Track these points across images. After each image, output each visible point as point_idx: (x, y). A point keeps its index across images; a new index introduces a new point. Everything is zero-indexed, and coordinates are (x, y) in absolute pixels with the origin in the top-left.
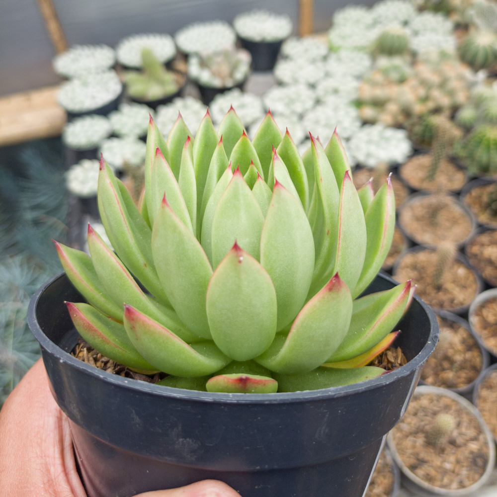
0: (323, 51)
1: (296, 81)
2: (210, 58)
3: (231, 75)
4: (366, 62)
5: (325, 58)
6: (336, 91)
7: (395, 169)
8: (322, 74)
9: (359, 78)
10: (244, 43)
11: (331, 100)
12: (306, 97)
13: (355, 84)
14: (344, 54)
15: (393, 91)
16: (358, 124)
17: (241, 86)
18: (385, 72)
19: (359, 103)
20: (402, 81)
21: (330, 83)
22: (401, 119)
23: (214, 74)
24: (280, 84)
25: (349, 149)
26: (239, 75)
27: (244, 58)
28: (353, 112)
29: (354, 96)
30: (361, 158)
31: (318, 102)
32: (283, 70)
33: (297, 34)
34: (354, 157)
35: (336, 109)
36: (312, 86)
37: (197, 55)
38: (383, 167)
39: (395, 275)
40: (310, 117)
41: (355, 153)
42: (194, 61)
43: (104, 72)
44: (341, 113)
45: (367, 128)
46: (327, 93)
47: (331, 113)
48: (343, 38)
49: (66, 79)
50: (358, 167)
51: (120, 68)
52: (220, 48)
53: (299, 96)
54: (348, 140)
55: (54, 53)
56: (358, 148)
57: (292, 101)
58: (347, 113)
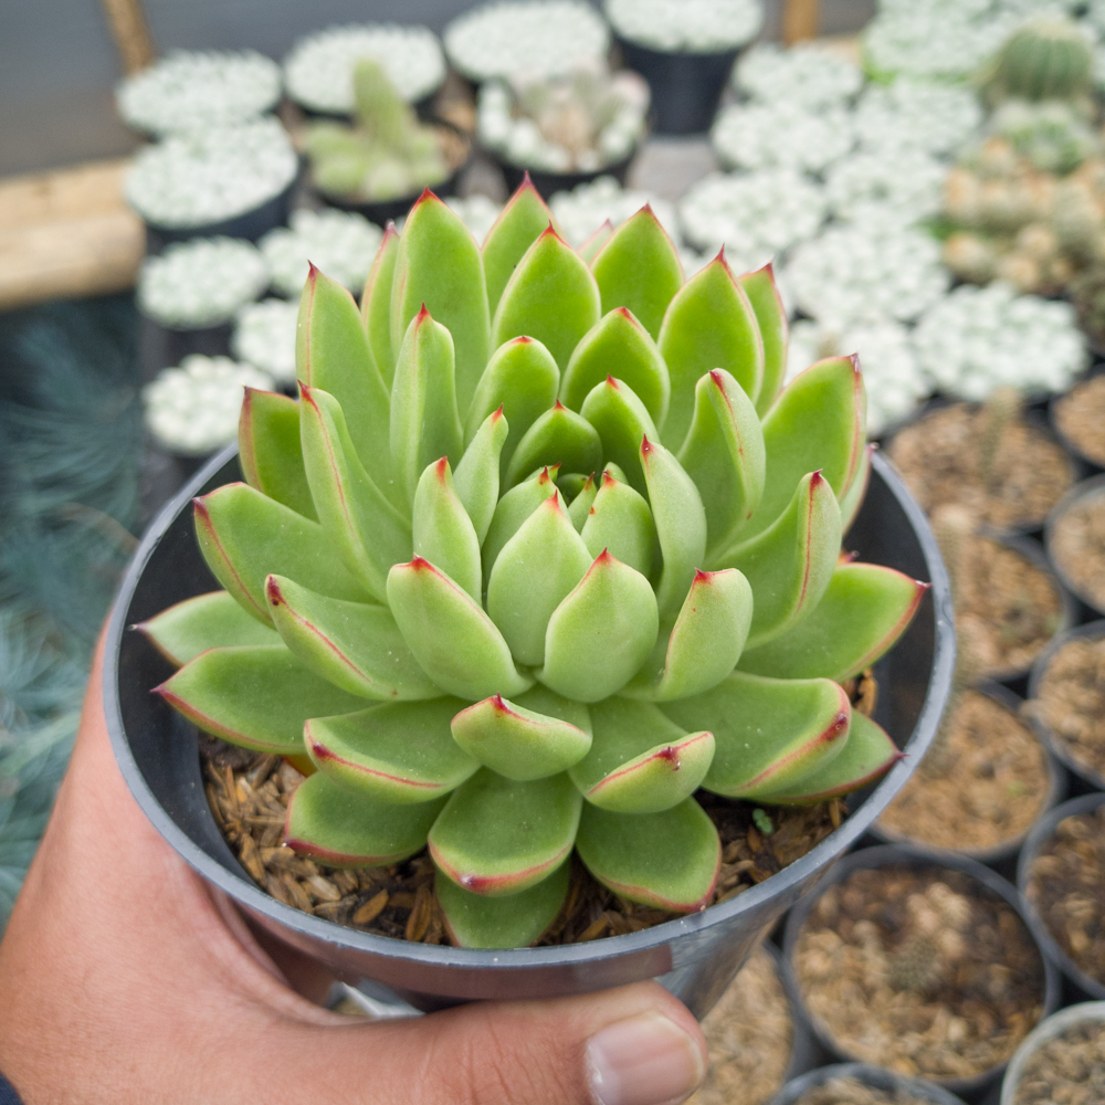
0: (849, 82)
1: (771, 162)
2: (536, 92)
3: (595, 138)
4: (969, 115)
5: (853, 102)
6: (880, 193)
7: (1040, 409)
8: (843, 144)
9: (944, 157)
10: (629, 55)
11: (867, 214)
12: (800, 205)
13: (937, 173)
14: (903, 90)
15: (1044, 195)
16: (940, 282)
17: (619, 171)
18: (1020, 143)
19: (944, 226)
20: (1066, 169)
21: (865, 170)
22: (1059, 270)
23: (548, 137)
24: (728, 168)
25: (913, 348)
26: (616, 142)
27: (632, 93)
28: (928, 250)
29: (931, 206)
30: (947, 375)
31: (830, 219)
32: (735, 130)
33: (777, 33)
34: (926, 373)
35: (880, 240)
36: (817, 177)
37: (503, 82)
38: (1009, 401)
39: (1036, 697)
40: (809, 257)
41: (931, 361)
42: (493, 100)
43: (249, 122)
44: (895, 250)
45: (965, 296)
46: (855, 196)
47: (865, 250)
48: (906, 46)
49: (148, 138)
50: (937, 399)
51: (292, 112)
52: (565, 66)
53: (778, 200)
54: (911, 324)
55: (119, 69)
56: (938, 347)
57: (760, 215)
58: (912, 251)
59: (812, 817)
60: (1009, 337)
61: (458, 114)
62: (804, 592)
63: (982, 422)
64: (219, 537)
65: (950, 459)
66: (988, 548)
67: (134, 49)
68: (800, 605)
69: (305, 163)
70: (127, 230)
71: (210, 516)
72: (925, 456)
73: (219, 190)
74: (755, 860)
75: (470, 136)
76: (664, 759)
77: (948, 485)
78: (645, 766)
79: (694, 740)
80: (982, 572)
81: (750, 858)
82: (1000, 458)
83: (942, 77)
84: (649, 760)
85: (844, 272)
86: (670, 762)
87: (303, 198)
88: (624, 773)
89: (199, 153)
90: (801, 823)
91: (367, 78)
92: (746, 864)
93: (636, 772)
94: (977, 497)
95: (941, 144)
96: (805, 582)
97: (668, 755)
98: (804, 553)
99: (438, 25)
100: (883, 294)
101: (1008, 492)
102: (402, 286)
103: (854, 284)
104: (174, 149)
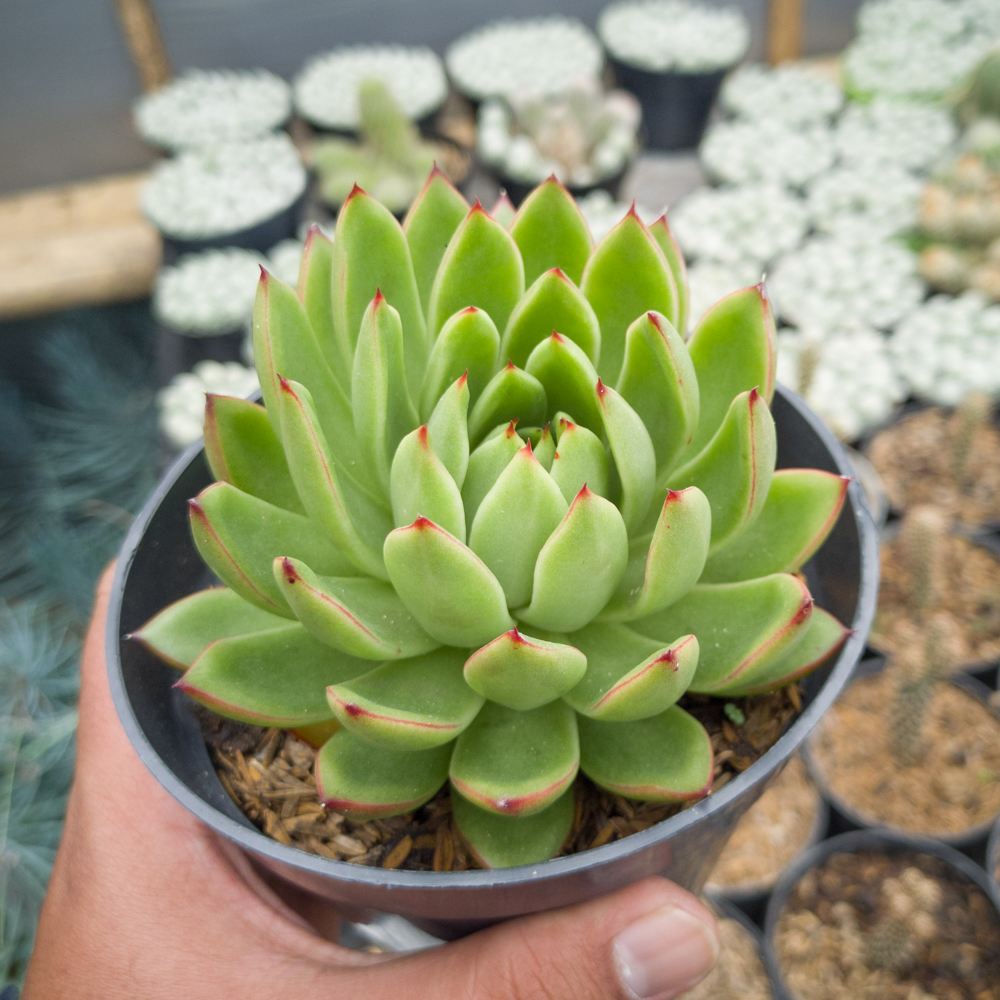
0: (831, 101)
1: (756, 178)
2: (533, 109)
3: (589, 154)
4: (944, 133)
5: (833, 121)
6: (859, 207)
8: (824, 160)
9: (920, 173)
10: (622, 75)
11: (846, 226)
12: (786, 218)
13: (913, 188)
14: (881, 109)
16: (916, 292)
17: (611, 185)
18: (991, 160)
19: (919, 239)
21: (845, 185)
23: (544, 153)
24: (715, 182)
25: (889, 355)
26: (609, 158)
27: (624, 111)
28: (905, 261)
29: (907, 219)
30: (922, 381)
31: (812, 232)
32: (722, 147)
33: (762, 55)
34: (902, 378)
35: (859, 252)
36: (800, 192)
37: (502, 101)
38: (980, 406)
40: (792, 269)
41: (906, 367)
42: (493, 117)
43: (260, 138)
44: (873, 261)
45: (939, 305)
46: (835, 210)
47: (845, 262)
48: (884, 67)
49: (165, 153)
50: (912, 404)
51: (301, 128)
52: (560, 85)
53: (763, 214)
54: (888, 332)
55: (138, 87)
56: (914, 354)
57: (746, 227)
58: (889, 262)
59: (775, 703)
60: (981, 345)
61: (459, 130)
62: (752, 498)
63: (955, 426)
64: (217, 533)
65: (924, 460)
66: (960, 546)
67: (151, 68)
69: (313, 177)
70: (144, 241)
72: (901, 457)
73: (231, 203)
74: (733, 749)
75: (468, 150)
76: (665, 662)
77: (923, 486)
78: (647, 672)
79: (686, 642)
80: (955, 569)
81: (729, 749)
82: (972, 460)
83: (919, 97)
85: (825, 282)
87: (311, 211)
89: (212, 168)
90: (767, 711)
91: (372, 97)
92: (726, 754)
93: (639, 678)
94: (949, 497)
95: (917, 160)
97: (669, 659)
98: (750, 463)
99: (440, 45)
100: (862, 303)
101: (979, 492)
103: (833, 294)
104: (189, 164)
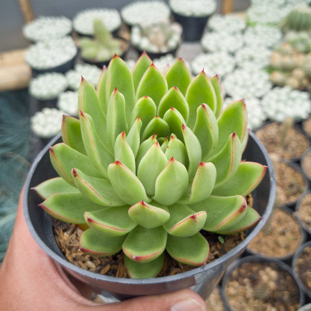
0: (242, 26)
1: (219, 50)
2: (148, 28)
3: (166, 42)
4: (278, 35)
5: (243, 32)
6: (251, 59)
7: (299, 124)
8: (240, 44)
9: (271, 48)
10: (176, 18)
11: (247, 65)
12: (228, 63)
13: (268, 53)
14: (258, 28)
15: (300, 60)
16: (269, 86)
17: (173, 52)
18: (293, 44)
19: (270, 69)
20: (307, 52)
21: (247, 52)
22: (305, 82)
23: (152, 42)
24: (206, 51)
25: (261, 106)
26: (172, 44)
27: (177, 29)
28: (266, 76)
29: (267, 63)
30: (271, 114)
31: (236, 67)
32: (208, 40)
33: (221, 11)
34: (265, 113)
35: (251, 73)
36: (233, 54)
37: (139, 26)
38: (290, 122)
39: (298, 211)
40: (230, 79)
41: (266, 110)
42: (136, 31)
43: (63, 37)
44: (256, 76)
45: (277, 90)
46: (244, 60)
47: (247, 76)
48: (259, 15)
49: (32, 42)
50: (268, 121)
51: (75, 35)
52: (157, 21)
53: (221, 61)
54: (261, 98)
55: (24, 22)
56: (269, 106)
57: (215, 65)
58: (261, 76)
59: (235, 238)
60: (290, 102)
61: (125, 35)
62: (231, 169)
63: (282, 128)
64: (57, 159)
65: (272, 139)
66: (283, 166)
67: (28, 16)
68: (230, 173)
69: (79, 50)
70: (26, 70)
71: (55, 152)
72: (265, 138)
73: (53, 58)
75: (128, 42)
76: (192, 218)
77: (272, 147)
78: (186, 221)
79: (201, 213)
80: (282, 173)
82: (287, 139)
83: (270, 24)
84: (188, 219)
85: (241, 83)
86: (194, 219)
87: (78, 61)
88: (180, 223)
89: (47, 47)
91: (98, 25)
93: (184, 223)
94: (280, 150)
95: (270, 44)
96: (232, 166)
97: (193, 217)
98: (231, 157)
99: (119, 8)
100: (252, 89)
101: (290, 149)
102: (109, 84)
103: (243, 86)
104: (40, 46)
